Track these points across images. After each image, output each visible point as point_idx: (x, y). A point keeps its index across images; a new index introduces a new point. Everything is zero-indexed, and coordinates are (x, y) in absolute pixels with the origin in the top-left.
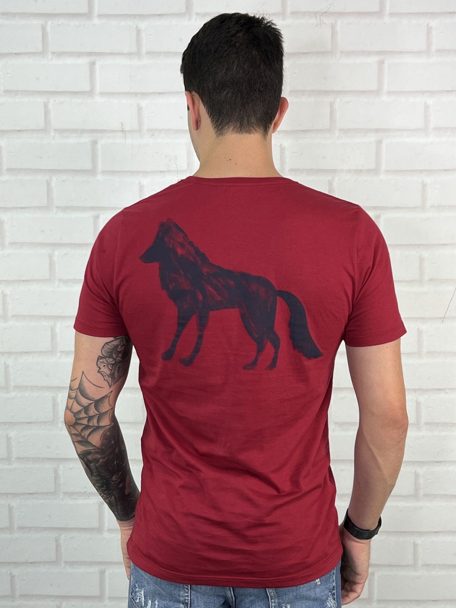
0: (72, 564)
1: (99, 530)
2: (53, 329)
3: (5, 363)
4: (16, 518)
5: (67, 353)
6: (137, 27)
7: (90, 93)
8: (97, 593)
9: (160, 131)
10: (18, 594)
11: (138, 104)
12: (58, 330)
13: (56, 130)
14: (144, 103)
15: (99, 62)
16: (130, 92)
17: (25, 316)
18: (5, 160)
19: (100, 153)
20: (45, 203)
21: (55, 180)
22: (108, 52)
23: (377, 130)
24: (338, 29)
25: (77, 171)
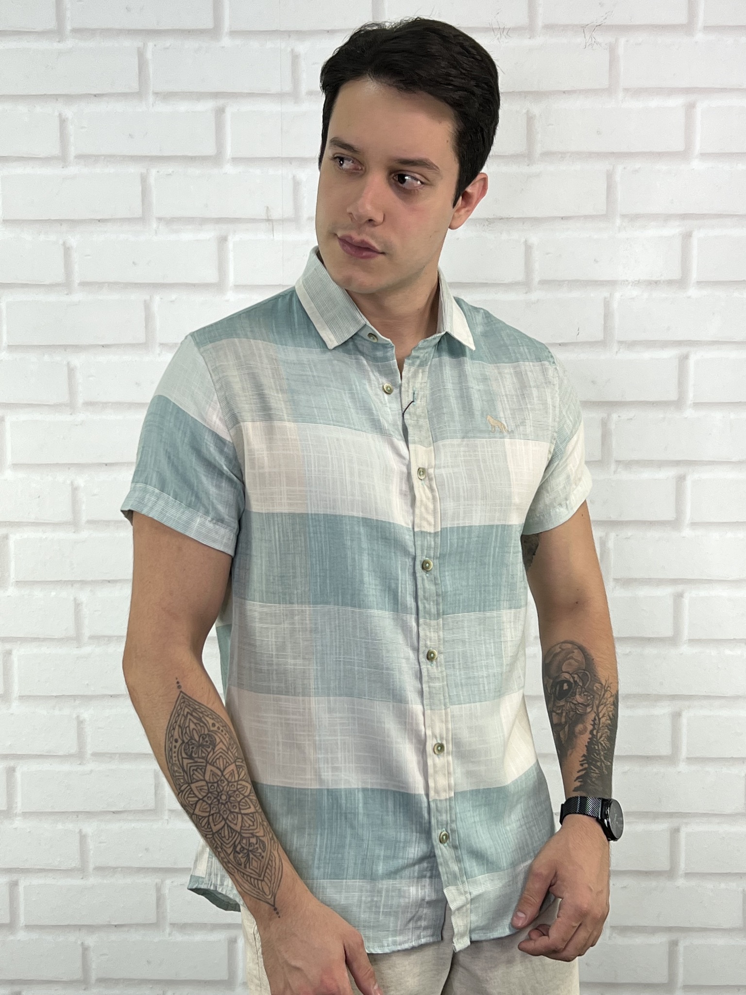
0: (182, 927)
3: (75, 600)
4: (92, 852)
6: (292, 50)
7: (216, 159)
10: (93, 978)
11: (294, 176)
13: (160, 219)
14: (303, 174)
15: (232, 109)
16: (280, 156)
17: (108, 522)
18: (76, 268)
19: (231, 256)
20: (142, 338)
21: (158, 300)
22: (246, 91)
23: (684, 217)
24: (621, 51)
25: (194, 285)
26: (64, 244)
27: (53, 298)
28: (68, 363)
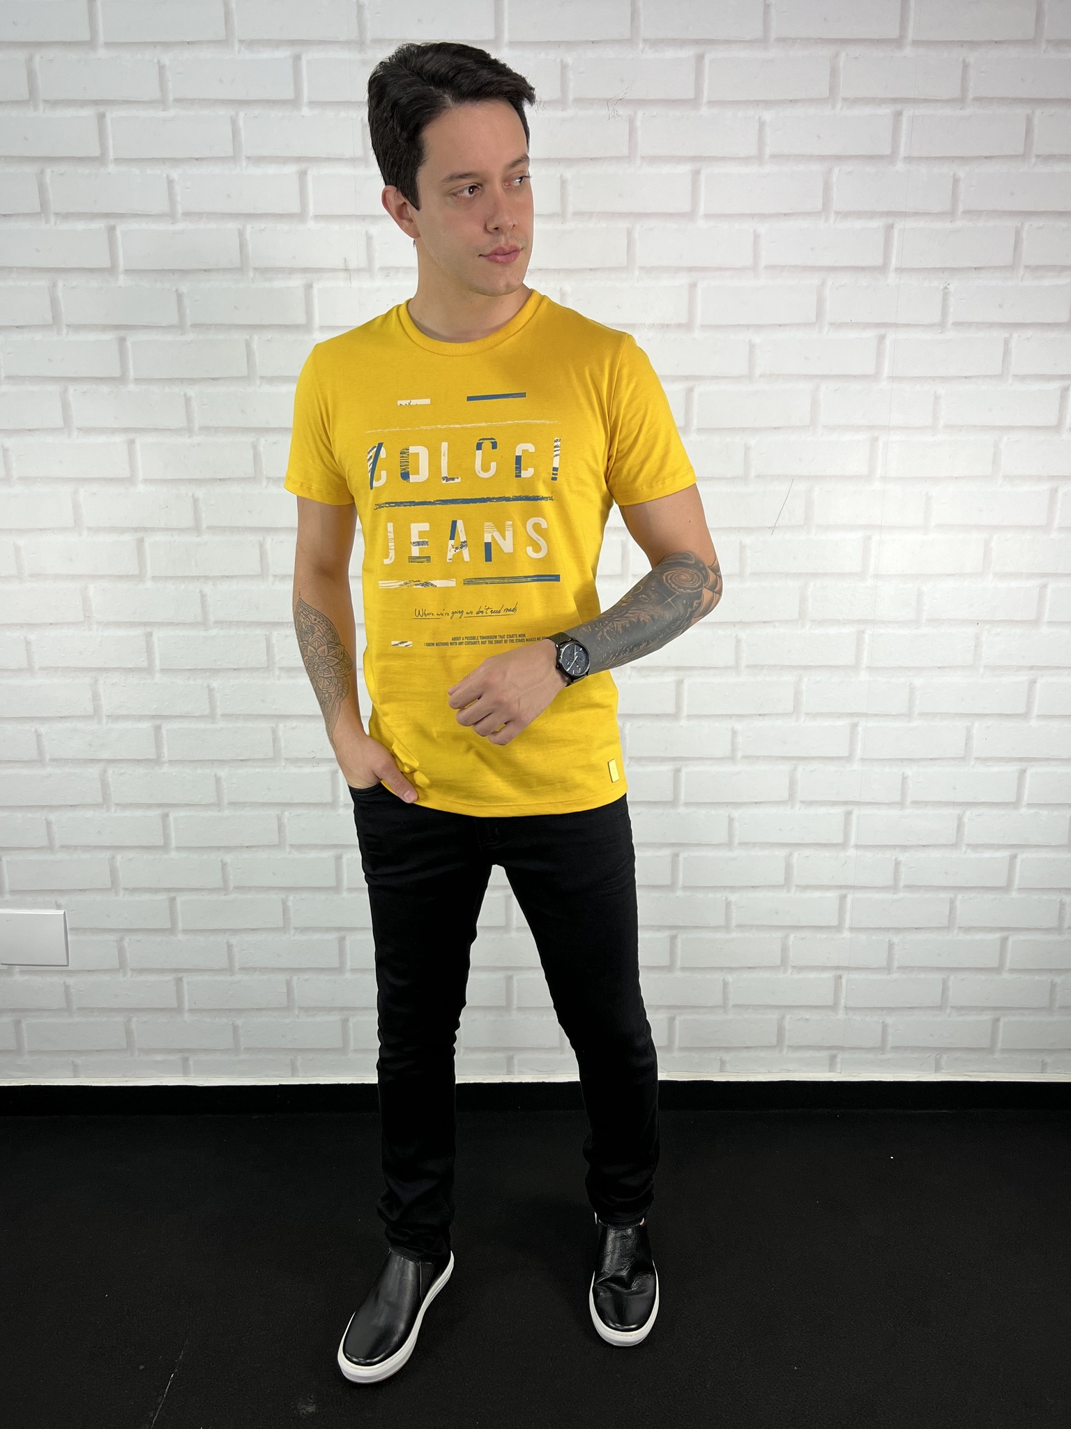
0: (299, 847)
1: (333, 805)
2: (261, 546)
3: (201, 592)
4: (225, 791)
5: (284, 577)
7: (301, 216)
8: (332, 883)
9: (397, 269)
10: (231, 886)
11: (367, 232)
12: (268, 546)
13: (256, 269)
14: (374, 230)
15: (313, 172)
16: (355, 214)
17: (224, 527)
18: (188, 311)
19: (316, 301)
20: (245, 373)
21: (257, 340)
22: (324, 156)
23: (690, 269)
24: (638, 124)
25: (286, 326)
26: (177, 291)
27: (169, 337)
28: (185, 395)
